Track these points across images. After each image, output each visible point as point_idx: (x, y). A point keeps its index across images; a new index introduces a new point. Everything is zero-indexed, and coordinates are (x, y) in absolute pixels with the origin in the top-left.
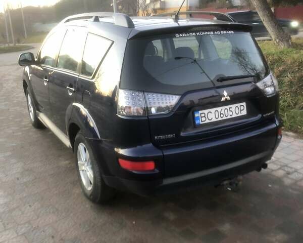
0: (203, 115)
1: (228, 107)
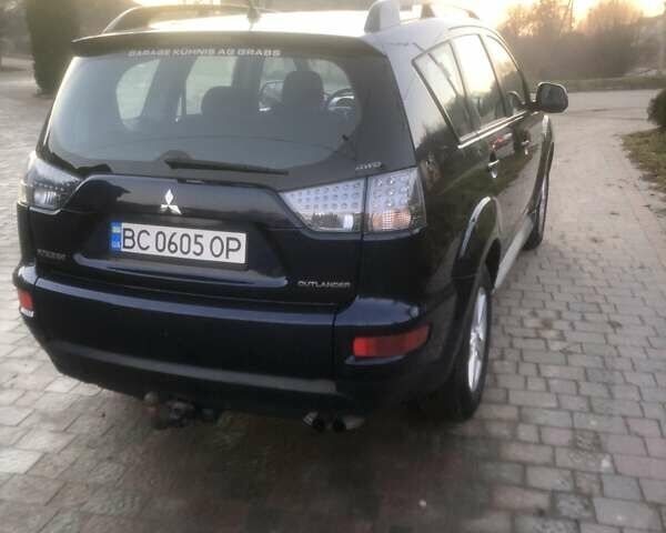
0: (129, 234)
1: (192, 232)
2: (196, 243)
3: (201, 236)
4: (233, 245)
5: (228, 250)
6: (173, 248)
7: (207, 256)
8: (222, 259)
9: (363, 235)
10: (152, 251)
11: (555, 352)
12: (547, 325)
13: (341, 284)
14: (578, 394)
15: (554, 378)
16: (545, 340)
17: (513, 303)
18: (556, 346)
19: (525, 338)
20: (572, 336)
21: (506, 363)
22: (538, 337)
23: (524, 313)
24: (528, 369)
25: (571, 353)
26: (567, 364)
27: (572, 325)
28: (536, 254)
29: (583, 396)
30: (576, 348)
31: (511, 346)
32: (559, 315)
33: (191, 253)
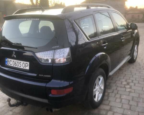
0: (8, 61)
1: (19, 61)
2: (20, 64)
3: (21, 62)
4: (27, 65)
5: (26, 66)
6: (16, 65)
7: (22, 67)
8: (25, 68)
9: (53, 64)
10: (12, 65)
11: (127, 92)
12: (128, 84)
13: (48, 76)
14: (129, 104)
15: (123, 99)
16: (126, 88)
17: (122, 77)
18: (128, 90)
19: (121, 87)
20: (133, 87)
21: (113, 94)
22: (125, 87)
23: (124, 80)
24: (118, 96)
25: (131, 92)
26: (129, 95)
27: (135, 85)
28: (133, 64)
29: (130, 105)
30: (133, 91)
31: (116, 89)
32: (132, 81)
33: (19, 66)
